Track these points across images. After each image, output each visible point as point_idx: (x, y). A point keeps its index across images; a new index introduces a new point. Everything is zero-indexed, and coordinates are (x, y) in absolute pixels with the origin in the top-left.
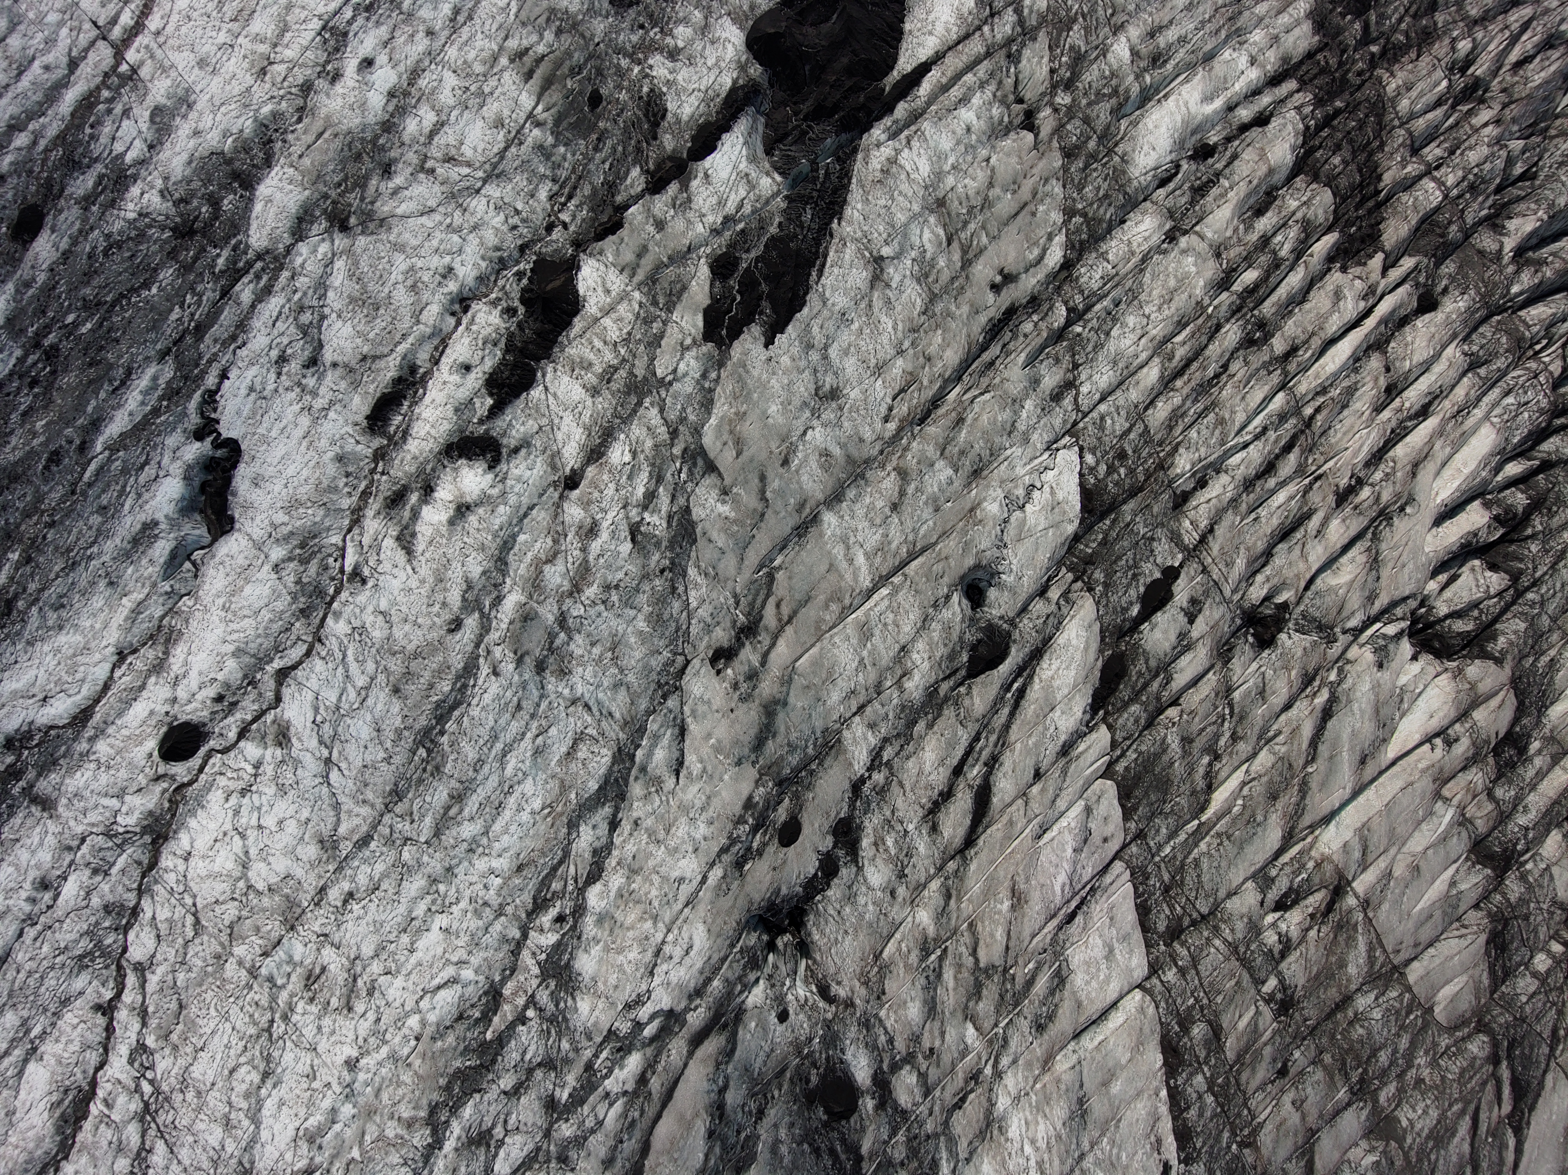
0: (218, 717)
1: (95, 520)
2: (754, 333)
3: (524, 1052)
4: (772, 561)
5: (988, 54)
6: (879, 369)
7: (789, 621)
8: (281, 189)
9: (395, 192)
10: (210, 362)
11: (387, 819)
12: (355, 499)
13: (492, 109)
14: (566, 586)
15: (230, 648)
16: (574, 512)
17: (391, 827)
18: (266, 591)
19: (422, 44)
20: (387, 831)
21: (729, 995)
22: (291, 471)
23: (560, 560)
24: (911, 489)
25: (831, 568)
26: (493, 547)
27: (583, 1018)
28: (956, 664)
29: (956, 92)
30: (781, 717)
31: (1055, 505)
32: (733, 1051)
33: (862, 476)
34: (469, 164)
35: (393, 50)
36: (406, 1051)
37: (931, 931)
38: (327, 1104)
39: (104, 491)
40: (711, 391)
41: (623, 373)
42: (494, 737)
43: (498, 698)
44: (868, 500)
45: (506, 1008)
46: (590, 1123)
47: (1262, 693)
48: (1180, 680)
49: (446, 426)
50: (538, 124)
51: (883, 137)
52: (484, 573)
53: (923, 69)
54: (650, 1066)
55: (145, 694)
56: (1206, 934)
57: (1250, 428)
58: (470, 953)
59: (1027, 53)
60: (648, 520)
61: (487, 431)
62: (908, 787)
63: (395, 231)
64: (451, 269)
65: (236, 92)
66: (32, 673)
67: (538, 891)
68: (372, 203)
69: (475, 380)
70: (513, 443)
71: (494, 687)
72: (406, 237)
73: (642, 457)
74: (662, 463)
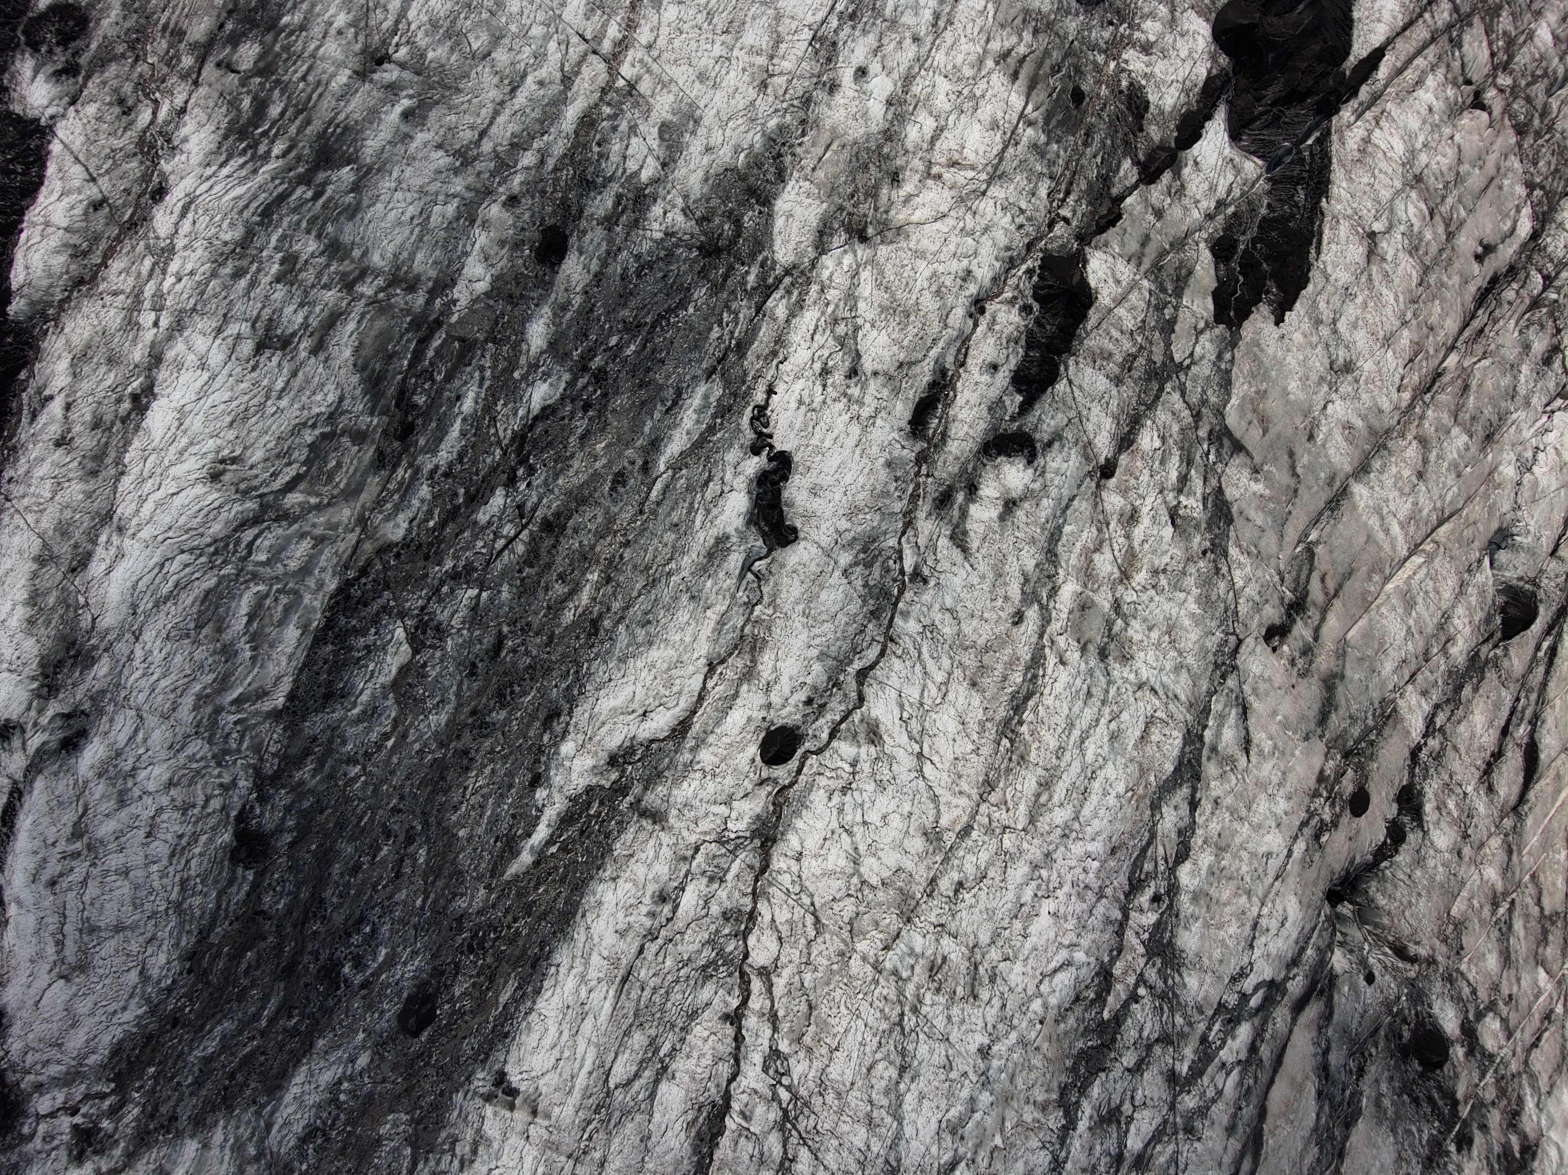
0: (810, 719)
1: (669, 537)
2: (1263, 312)
3: (1141, 1030)
4: (1309, 536)
5: (1432, 40)
6: (1388, 341)
7: (1336, 595)
8: (800, 203)
9: (908, 199)
10: (756, 378)
11: (984, 809)
12: (905, 502)
13: (986, 111)
14: (1117, 574)
15: (815, 652)
16: (1113, 501)
17: (988, 816)
18: (840, 596)
19: (910, 51)
20: (987, 820)
21: (1322, 961)
22: (848, 478)
23: (1106, 548)
24: (1432, 457)
25: (1370, 539)
26: (1042, 539)
27: (1193, 993)
28: (1492, 628)
29: (1410, 75)
30: (1340, 689)
31: (1560, 466)
32: (1331, 1014)
33: (1385, 446)
34: (973, 168)
35: (884, 56)
36: (1033, 1035)
37: (1499, 886)
38: (965, 1093)
39: (673, 508)
40: (1228, 371)
41: (1142, 361)
42: (1071, 725)
43: (1069, 686)
44: (1394, 470)
45: (1119, 987)
46: (1210, 1093)
49: (982, 426)
50: (1030, 124)
51: (1353, 119)
52: (1037, 565)
53: (1377, 54)
54: (1258, 1035)
55: (739, 702)
58: (1079, 935)
60: (1185, 503)
61: (1020, 427)
62: (1462, 750)
63: (914, 238)
64: (969, 272)
65: (741, 106)
66: (629, 689)
67: (1132, 873)
68: (887, 212)
69: (1003, 378)
70: (1046, 438)
71: (1064, 676)
72: (925, 243)
73: (1171, 441)
74: (1191, 446)
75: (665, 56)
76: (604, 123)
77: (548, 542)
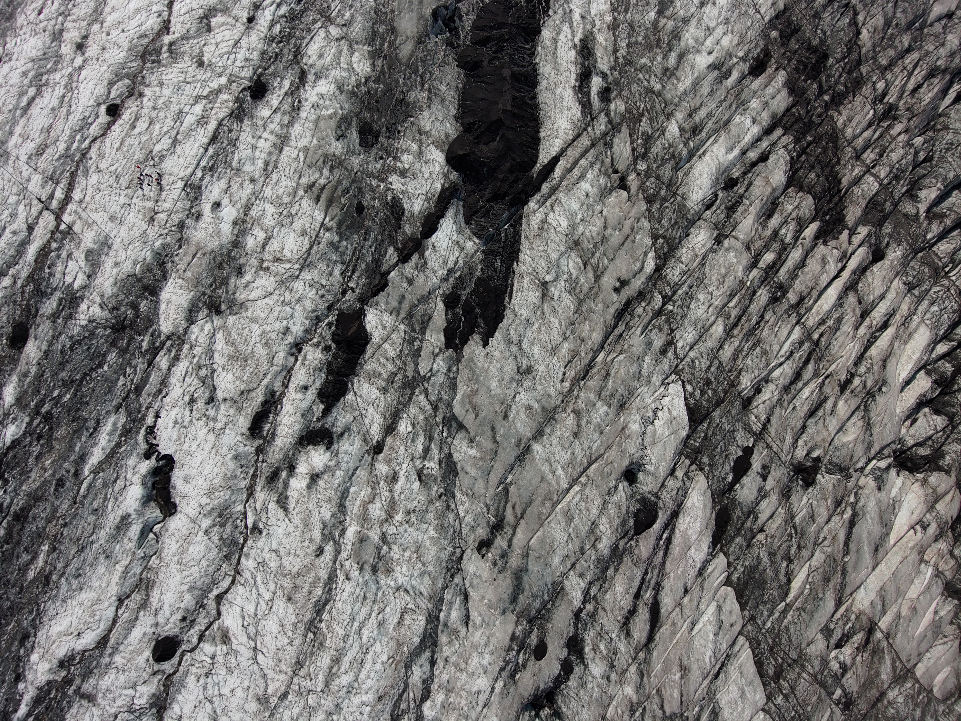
0: (185, 630)
1: (92, 518)
2: (475, 339)
4: (506, 479)
5: (593, 145)
6: (554, 351)
7: (522, 517)
8: (176, 293)
9: (247, 285)
10: (147, 408)
11: (296, 680)
12: (248, 480)
13: (298, 224)
14: (383, 515)
15: (186, 587)
16: (382, 468)
17: (299, 685)
18: (202, 548)
19: (249, 188)
20: (297, 687)
22: (207, 470)
23: (377, 500)
24: (584, 422)
25: (543, 479)
26: (336, 498)
28: (627, 528)
29: (576, 172)
30: (525, 578)
31: (672, 420)
33: (553, 418)
34: (289, 261)
35: (231, 194)
37: (635, 698)
39: (94, 500)
40: (455, 378)
41: (400, 376)
42: (353, 619)
43: (352, 594)
44: (559, 433)
47: (812, 517)
48: (763, 517)
49: (298, 426)
50: (328, 229)
51: (536, 207)
52: (332, 515)
53: (555, 161)
55: (138, 622)
56: (797, 670)
57: (782, 352)
59: (616, 141)
60: (427, 466)
61: (323, 425)
62: (608, 611)
63: (250, 310)
64: (288, 329)
65: (137, 235)
66: (68, 619)
67: (393, 711)
68: (234, 294)
69: (311, 394)
70: (340, 430)
71: (348, 587)
72: (258, 313)
73: (418, 426)
74: (431, 428)
75: (90, 207)
76: (52, 254)
77: (18, 527)
